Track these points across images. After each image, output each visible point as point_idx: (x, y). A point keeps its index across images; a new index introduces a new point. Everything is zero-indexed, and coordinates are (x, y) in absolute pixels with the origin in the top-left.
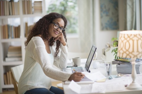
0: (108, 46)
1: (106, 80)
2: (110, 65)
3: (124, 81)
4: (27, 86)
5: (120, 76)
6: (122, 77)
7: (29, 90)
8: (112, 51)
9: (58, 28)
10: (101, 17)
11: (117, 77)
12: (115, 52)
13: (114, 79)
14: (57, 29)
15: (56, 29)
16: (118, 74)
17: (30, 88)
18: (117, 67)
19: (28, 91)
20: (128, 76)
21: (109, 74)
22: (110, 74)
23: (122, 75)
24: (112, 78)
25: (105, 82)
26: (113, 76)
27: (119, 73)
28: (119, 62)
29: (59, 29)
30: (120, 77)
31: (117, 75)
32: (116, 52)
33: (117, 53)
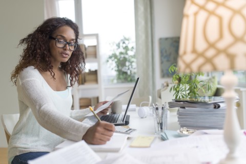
0: (165, 84)
1: (152, 143)
2: (163, 108)
3: (197, 147)
4: (16, 148)
5: (185, 132)
6: (192, 137)
7: (18, 154)
8: (171, 89)
9: (65, 46)
10: (162, 63)
11: (179, 136)
12: (176, 89)
13: (171, 139)
14: (65, 48)
15: (63, 48)
16: (182, 129)
17: (21, 151)
18: (180, 114)
19: (17, 156)
20: (206, 133)
21: (161, 128)
22: (163, 128)
23: (191, 131)
24: (168, 139)
25: (149, 147)
26: (169, 133)
27: (182, 126)
28: (182, 103)
29: (68, 45)
30: (187, 136)
31: (178, 131)
32: (178, 90)
33: (178, 92)
